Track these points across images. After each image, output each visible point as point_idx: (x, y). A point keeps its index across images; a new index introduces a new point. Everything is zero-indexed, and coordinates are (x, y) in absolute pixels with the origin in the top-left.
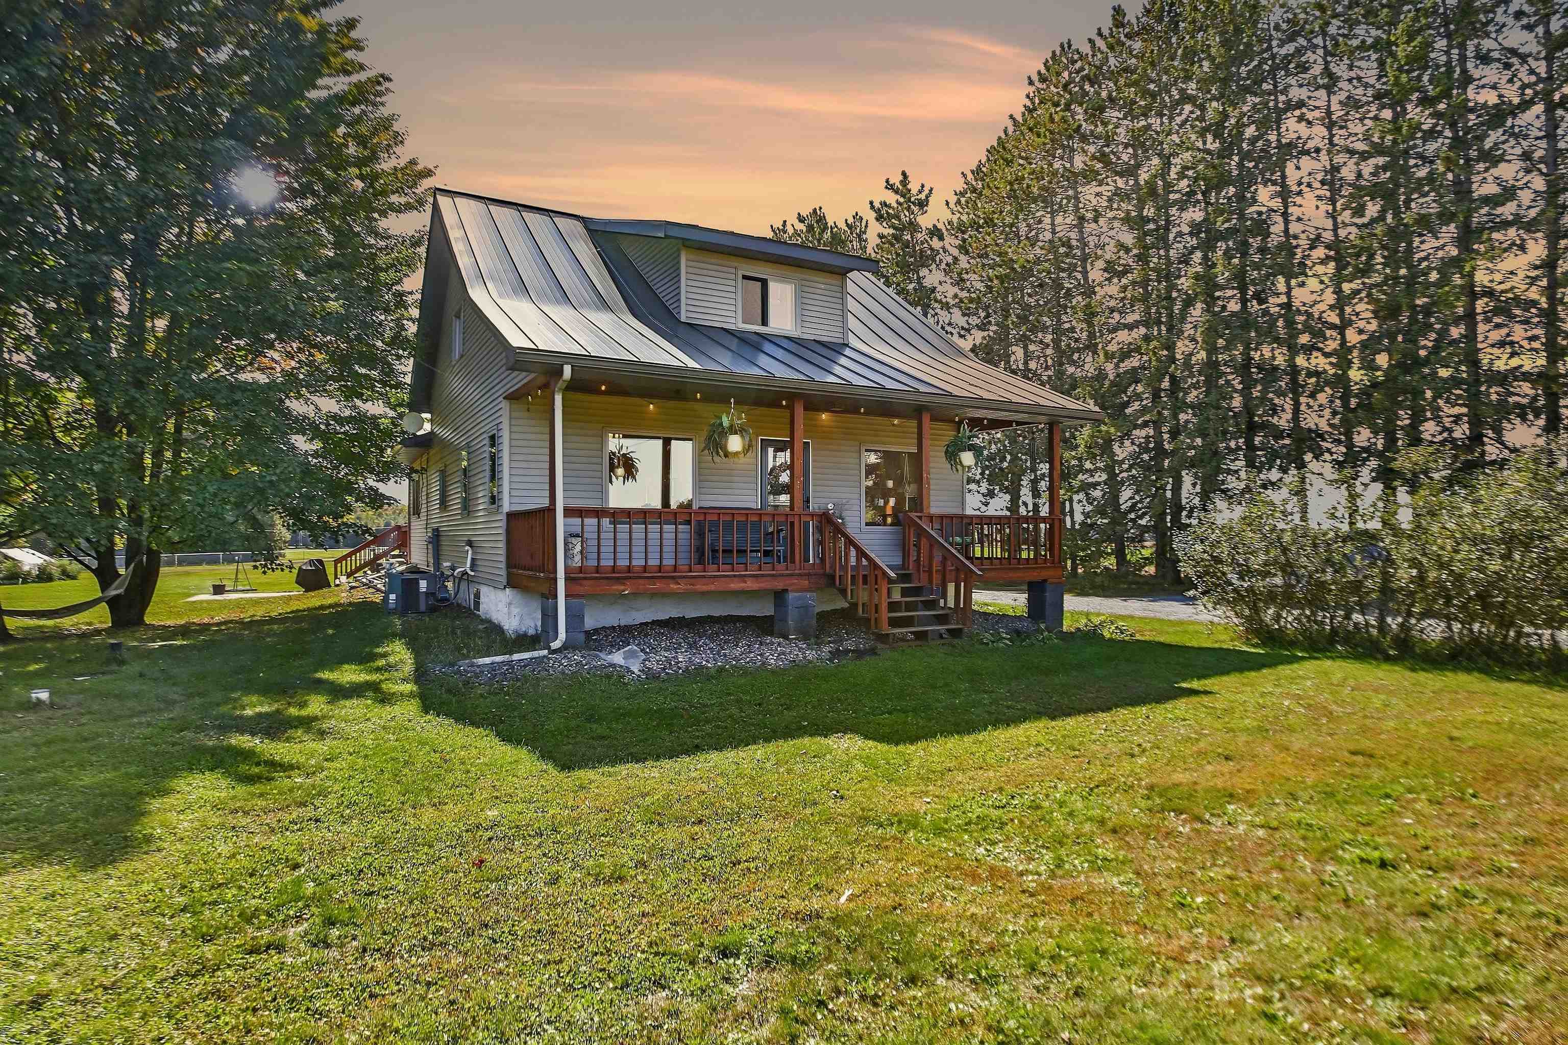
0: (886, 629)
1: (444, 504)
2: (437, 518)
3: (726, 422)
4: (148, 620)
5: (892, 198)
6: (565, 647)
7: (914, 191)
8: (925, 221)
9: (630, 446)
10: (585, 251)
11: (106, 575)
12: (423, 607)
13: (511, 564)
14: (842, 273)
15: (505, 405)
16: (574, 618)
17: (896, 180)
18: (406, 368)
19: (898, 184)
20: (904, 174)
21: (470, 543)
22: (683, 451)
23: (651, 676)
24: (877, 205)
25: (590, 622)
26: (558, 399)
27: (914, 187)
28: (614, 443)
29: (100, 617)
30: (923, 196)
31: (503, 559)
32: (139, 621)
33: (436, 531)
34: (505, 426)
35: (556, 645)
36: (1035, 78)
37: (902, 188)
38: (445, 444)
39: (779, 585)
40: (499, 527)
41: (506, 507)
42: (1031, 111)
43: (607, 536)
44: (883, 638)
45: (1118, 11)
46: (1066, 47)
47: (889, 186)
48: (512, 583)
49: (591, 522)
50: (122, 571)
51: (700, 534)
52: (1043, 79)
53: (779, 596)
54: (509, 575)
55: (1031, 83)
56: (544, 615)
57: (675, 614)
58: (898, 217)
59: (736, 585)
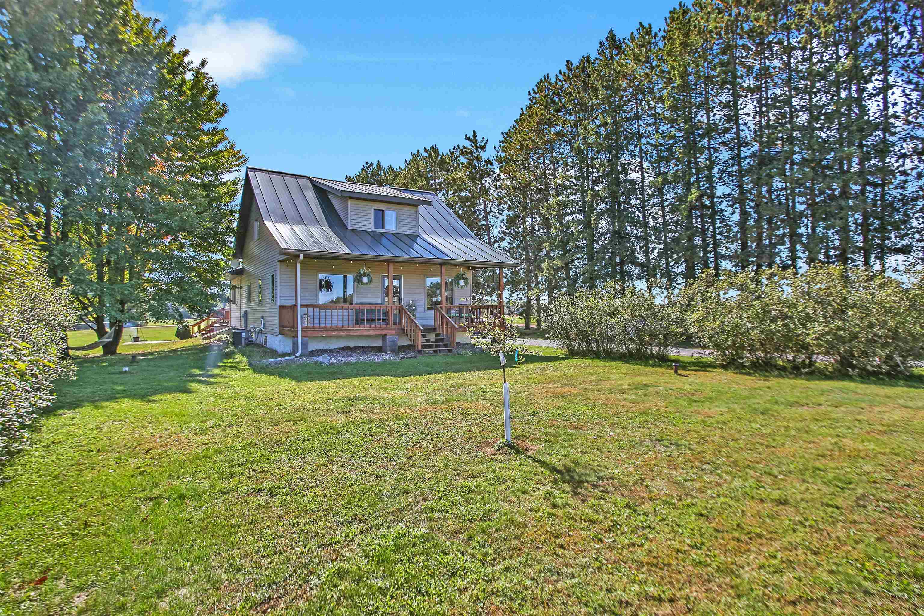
0: (420, 348)
1: (249, 300)
2: (245, 305)
3: (362, 272)
4: (118, 351)
5: (468, 144)
6: (302, 355)
7: (479, 141)
8: (485, 156)
9: (329, 276)
10: (310, 194)
11: (101, 332)
12: (243, 344)
13: (281, 326)
14: (417, 206)
15: (278, 263)
16: (305, 345)
17: (470, 135)
18: (231, 239)
19: (471, 137)
20: (474, 132)
21: (263, 317)
22: (351, 278)
23: (331, 364)
24: (461, 147)
25: (311, 348)
26: (299, 265)
27: (479, 139)
28: (321, 276)
29: (99, 351)
30: (483, 144)
31: (277, 324)
32: (114, 353)
33: (246, 312)
34: (278, 272)
35: (297, 355)
36: (532, 92)
37: (473, 139)
38: (250, 274)
39: (383, 333)
40: (276, 311)
41: (279, 304)
42: (530, 107)
43: (317, 314)
44: (420, 352)
45: (568, 62)
46: (547, 78)
47: (467, 138)
48: (281, 333)
49: (311, 310)
50: (108, 330)
51: (357, 313)
52: (535, 93)
53: (384, 337)
54: (280, 330)
55: (530, 94)
56: (294, 344)
57: (346, 345)
58: (471, 153)
59: (366, 333)
